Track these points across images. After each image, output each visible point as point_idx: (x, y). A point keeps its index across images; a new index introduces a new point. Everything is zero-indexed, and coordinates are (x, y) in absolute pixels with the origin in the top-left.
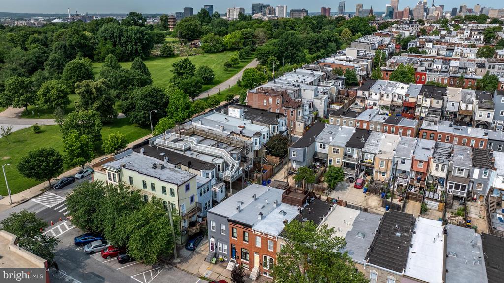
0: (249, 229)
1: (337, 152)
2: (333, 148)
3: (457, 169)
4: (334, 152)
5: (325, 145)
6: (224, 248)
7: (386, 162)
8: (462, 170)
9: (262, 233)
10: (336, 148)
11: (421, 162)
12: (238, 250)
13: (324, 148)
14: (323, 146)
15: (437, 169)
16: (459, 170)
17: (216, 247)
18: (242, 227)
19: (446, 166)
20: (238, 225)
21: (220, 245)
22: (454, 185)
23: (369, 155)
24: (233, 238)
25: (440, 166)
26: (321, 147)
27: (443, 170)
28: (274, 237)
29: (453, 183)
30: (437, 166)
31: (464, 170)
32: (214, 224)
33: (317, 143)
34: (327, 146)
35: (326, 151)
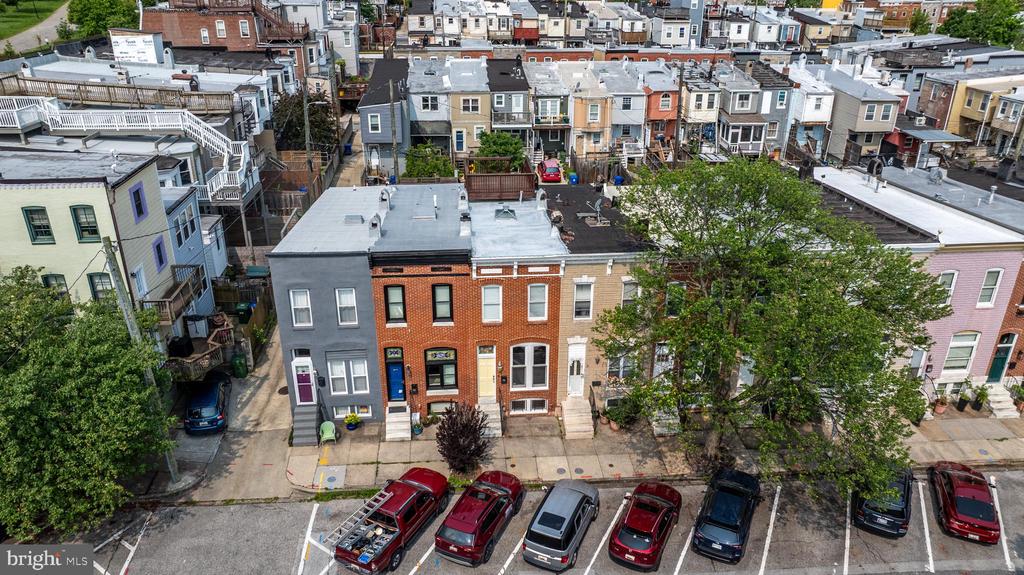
0: (456, 269)
1: (475, 109)
2: (462, 98)
3: (738, 95)
4: (466, 108)
5: (435, 99)
6: (354, 374)
7: (602, 103)
8: (746, 97)
9: (507, 269)
10: (470, 97)
11: (666, 96)
12: (414, 363)
13: (435, 107)
14: (431, 103)
15: (699, 107)
16: (741, 98)
17: (322, 382)
18: (427, 269)
19: (717, 95)
20: (407, 270)
21: (337, 370)
22: (740, 131)
23: (549, 103)
24: (389, 325)
25: (705, 97)
26: (425, 107)
27: (711, 105)
28: (555, 267)
29: (738, 127)
30: (699, 98)
31: (751, 96)
32: (302, 301)
33: (413, 97)
34: (442, 99)
35: (442, 114)
